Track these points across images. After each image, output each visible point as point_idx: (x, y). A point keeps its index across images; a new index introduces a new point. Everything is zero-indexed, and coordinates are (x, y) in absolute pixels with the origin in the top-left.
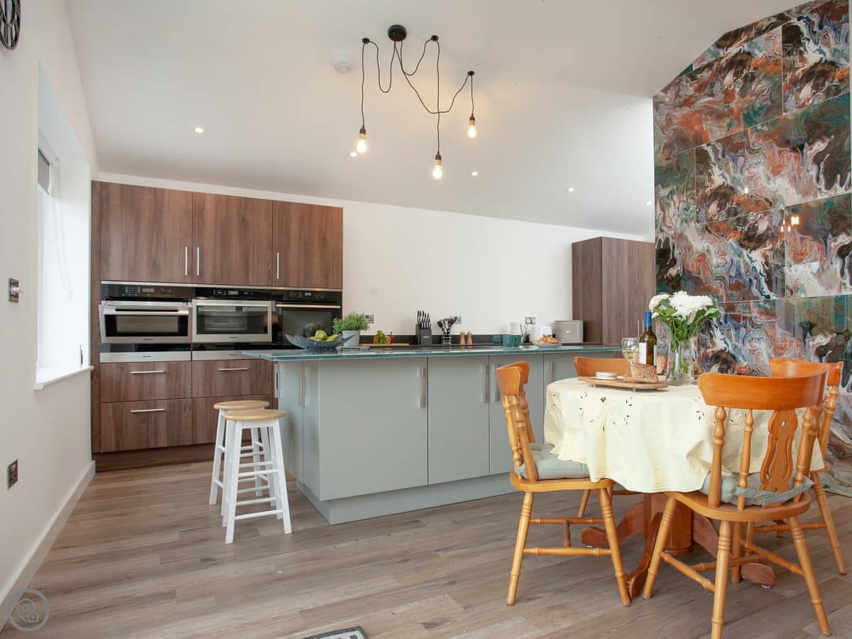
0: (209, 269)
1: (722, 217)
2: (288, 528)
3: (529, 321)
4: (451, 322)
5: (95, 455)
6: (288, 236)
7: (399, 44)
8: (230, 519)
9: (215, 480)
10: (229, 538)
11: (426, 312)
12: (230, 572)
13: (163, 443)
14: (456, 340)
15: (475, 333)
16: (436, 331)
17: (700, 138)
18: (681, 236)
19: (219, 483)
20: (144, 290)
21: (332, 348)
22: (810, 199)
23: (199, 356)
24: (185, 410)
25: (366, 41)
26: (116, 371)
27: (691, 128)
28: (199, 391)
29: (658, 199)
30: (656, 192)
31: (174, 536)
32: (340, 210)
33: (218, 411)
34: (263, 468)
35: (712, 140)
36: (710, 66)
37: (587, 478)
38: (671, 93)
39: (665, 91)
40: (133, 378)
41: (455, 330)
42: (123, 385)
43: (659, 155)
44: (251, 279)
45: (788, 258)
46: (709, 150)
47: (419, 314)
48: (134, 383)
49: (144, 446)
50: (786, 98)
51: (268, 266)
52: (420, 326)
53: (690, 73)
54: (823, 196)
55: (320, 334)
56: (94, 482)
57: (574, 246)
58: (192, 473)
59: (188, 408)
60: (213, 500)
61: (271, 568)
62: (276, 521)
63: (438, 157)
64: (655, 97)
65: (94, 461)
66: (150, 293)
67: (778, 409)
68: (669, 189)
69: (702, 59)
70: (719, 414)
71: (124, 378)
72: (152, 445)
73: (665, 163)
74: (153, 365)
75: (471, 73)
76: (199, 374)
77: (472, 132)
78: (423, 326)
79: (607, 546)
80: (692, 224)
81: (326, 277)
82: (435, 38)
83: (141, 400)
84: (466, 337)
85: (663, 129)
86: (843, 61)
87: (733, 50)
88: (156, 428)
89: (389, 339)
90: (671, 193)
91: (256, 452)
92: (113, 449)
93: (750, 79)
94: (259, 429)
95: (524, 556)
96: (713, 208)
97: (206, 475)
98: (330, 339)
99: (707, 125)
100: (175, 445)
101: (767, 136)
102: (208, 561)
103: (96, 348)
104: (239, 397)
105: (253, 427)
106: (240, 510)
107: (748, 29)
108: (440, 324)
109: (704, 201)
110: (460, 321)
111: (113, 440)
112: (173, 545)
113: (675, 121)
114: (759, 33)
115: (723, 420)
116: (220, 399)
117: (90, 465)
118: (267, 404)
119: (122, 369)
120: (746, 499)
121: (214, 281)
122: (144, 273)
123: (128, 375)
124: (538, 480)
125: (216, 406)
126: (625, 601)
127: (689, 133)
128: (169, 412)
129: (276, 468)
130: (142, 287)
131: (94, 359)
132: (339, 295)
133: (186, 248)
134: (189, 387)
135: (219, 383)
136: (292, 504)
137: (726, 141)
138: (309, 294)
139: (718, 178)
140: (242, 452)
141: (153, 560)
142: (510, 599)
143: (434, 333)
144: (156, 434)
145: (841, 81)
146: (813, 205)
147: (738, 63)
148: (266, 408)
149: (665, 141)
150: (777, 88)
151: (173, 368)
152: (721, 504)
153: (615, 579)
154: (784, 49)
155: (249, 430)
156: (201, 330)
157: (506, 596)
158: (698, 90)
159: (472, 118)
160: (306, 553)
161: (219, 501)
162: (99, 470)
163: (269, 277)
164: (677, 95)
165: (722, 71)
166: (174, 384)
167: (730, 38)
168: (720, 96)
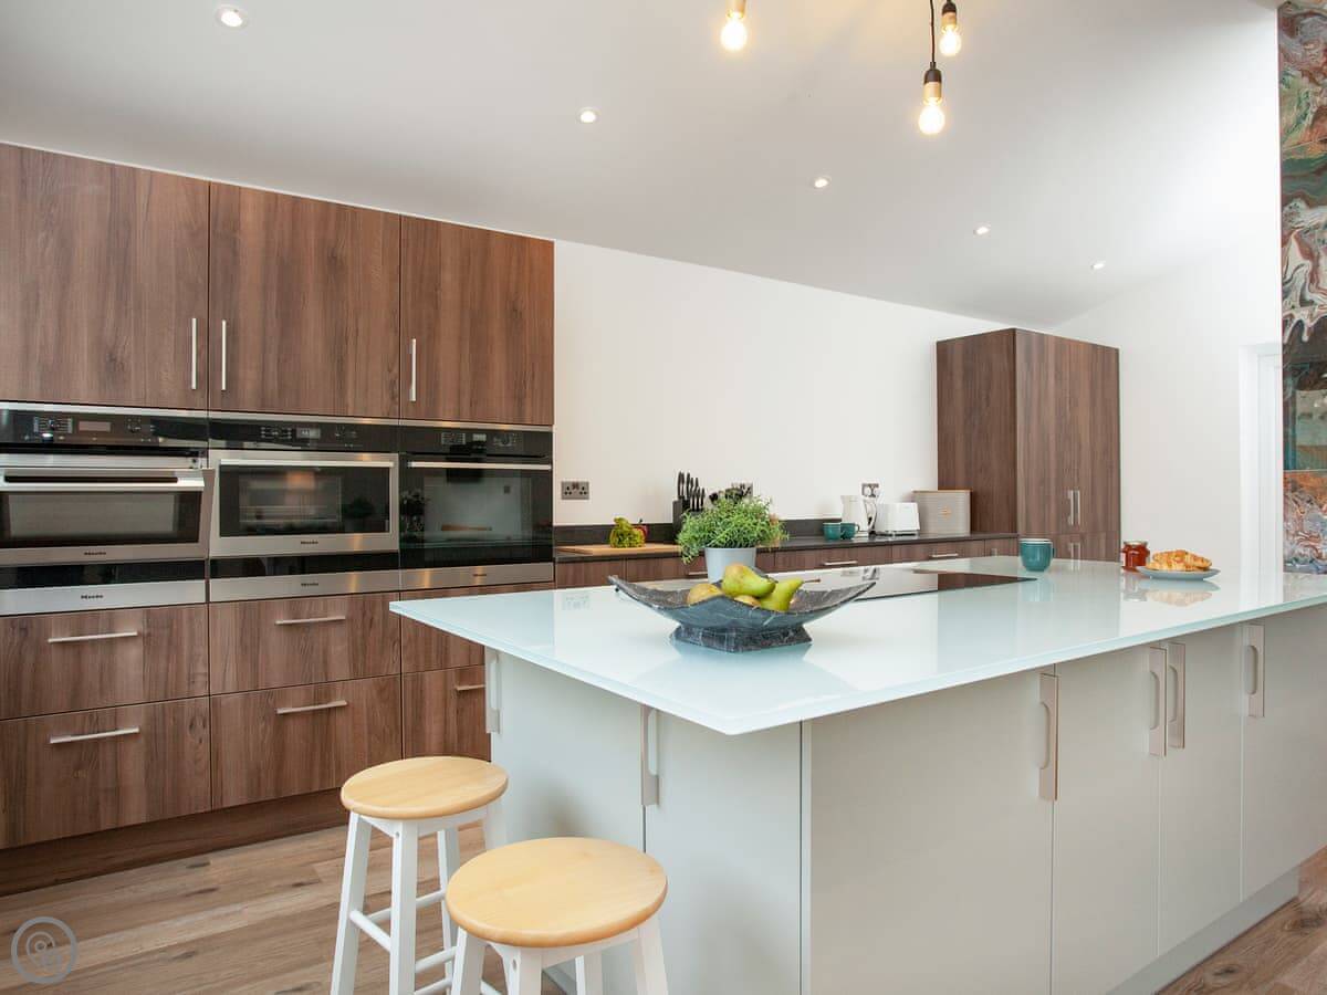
0: (249, 377)
3: (867, 491)
13: (135, 813)
20: (84, 426)
23: (226, 589)
24: (191, 726)
28: (226, 676)
29: (1293, 234)
30: (1286, 218)
32: (548, 249)
40: (55, 658)
42: (28, 673)
44: (350, 401)
47: (680, 479)
48: (56, 665)
51: (390, 371)
52: (681, 503)
57: (943, 347)
59: (199, 724)
66: (98, 434)
71: (29, 659)
72: (107, 821)
74: (110, 616)
76: (226, 629)
81: (519, 399)
83: (75, 709)
88: (117, 778)
89: (639, 533)
100: (169, 815)
119: (24, 630)
121: (263, 406)
122: (84, 380)
123: (41, 648)
128: (151, 736)
130: (78, 417)
132: (548, 439)
133: (194, 320)
134: (202, 669)
138: (482, 437)
144: (118, 794)
151: (161, 627)
156: (230, 527)
163: (393, 398)
166: (163, 664)
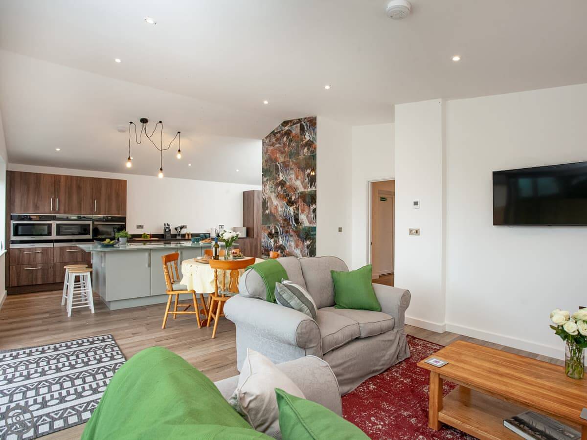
0: (62, 208)
1: (282, 193)
2: (93, 312)
3: (220, 227)
4: (181, 228)
5: (7, 288)
6: (100, 193)
7: (145, 124)
8: (69, 309)
9: (64, 296)
10: (69, 315)
11: (169, 224)
12: (69, 324)
13: (39, 282)
14: (184, 235)
15: (192, 232)
16: (173, 232)
17: (276, 160)
18: (270, 198)
19: (66, 297)
21: (112, 246)
22: (306, 190)
23: (57, 245)
24: (50, 268)
25: (131, 123)
26: (17, 252)
27: (274, 155)
28: (57, 260)
29: (263, 182)
30: (263, 179)
31: (48, 315)
32: (125, 181)
33: (65, 269)
34: (85, 290)
35: (280, 162)
36: (280, 132)
37: (187, 290)
38: (268, 140)
39: (266, 138)
40: (26, 255)
41: (183, 231)
42: (21, 258)
43: (264, 164)
45: (300, 211)
46: (279, 165)
47: (165, 224)
48: (26, 257)
49: (30, 284)
50: (300, 151)
51: (91, 206)
52: (165, 230)
53: (273, 133)
54: (309, 190)
55: (108, 240)
56: (7, 299)
57: (244, 192)
58: (54, 295)
59: (52, 268)
60: (63, 304)
61: (85, 322)
62: (88, 309)
63: (161, 169)
64: (263, 140)
65: (6, 291)
67: (232, 270)
68: (266, 178)
69: (277, 129)
70: (215, 271)
71: (21, 255)
72: (34, 283)
73: (265, 167)
74: (35, 249)
75: (179, 132)
76: (57, 253)
77: (179, 156)
78: (167, 231)
79: (195, 311)
80: (273, 194)
81: (119, 210)
82: (161, 122)
83: (29, 264)
84: (188, 235)
85: (265, 153)
86: (315, 142)
87: (286, 128)
88: (36, 276)
89: (149, 236)
90: (267, 180)
91: (82, 285)
92: (16, 285)
93: (291, 141)
94: (83, 276)
95: (168, 314)
96: (279, 188)
97: (61, 295)
98: (112, 242)
99: (278, 155)
100: (46, 283)
101: (295, 164)
102: (60, 322)
103: (8, 242)
104: (76, 263)
105: (81, 275)
106: (73, 305)
107: (290, 121)
108: (176, 229)
109: (277, 185)
110: (186, 228)
111: (16, 282)
112: (46, 318)
113: (269, 151)
114: (294, 124)
115: (216, 272)
116: (67, 264)
117: (5, 292)
118: (87, 266)
119: (20, 251)
120: (224, 295)
121: (65, 213)
122: (31, 209)
123: (23, 254)
124: (173, 291)
125: (65, 267)
126: (199, 327)
127: (273, 157)
128: (42, 269)
129: (89, 290)
130: (30, 216)
131: (7, 247)
132: (125, 218)
133: (52, 199)
134: (52, 258)
135: (67, 258)
136: (95, 304)
137: (284, 163)
138: (110, 218)
139: (281, 177)
140: (75, 285)
141: (40, 322)
142: (163, 327)
143: (172, 233)
144: (36, 279)
145: (314, 148)
146: (307, 192)
147: (288, 133)
148: (86, 268)
149: (266, 158)
150: (298, 146)
151: (44, 251)
152: (218, 296)
153: (196, 320)
154: (300, 133)
155: (79, 276)
156: (58, 233)
157: (162, 325)
158: (276, 140)
159: (179, 151)
160: (98, 319)
161: (66, 304)
162: (8, 294)
163: (91, 211)
164: (270, 141)
165: (283, 135)
166: (45, 257)
167: (285, 123)
168: (282, 145)
